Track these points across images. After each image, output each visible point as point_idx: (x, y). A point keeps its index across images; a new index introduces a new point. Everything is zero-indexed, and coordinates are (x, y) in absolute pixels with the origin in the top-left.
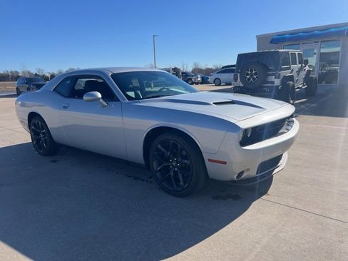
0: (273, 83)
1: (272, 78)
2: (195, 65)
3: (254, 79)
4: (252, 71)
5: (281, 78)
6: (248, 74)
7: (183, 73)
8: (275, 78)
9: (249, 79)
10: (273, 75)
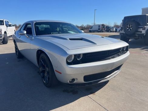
0: (141, 32)
1: (141, 30)
2: (115, 23)
3: (131, 30)
4: (130, 25)
5: (146, 29)
6: (127, 27)
7: (106, 27)
8: (143, 30)
9: (128, 30)
10: (142, 28)
